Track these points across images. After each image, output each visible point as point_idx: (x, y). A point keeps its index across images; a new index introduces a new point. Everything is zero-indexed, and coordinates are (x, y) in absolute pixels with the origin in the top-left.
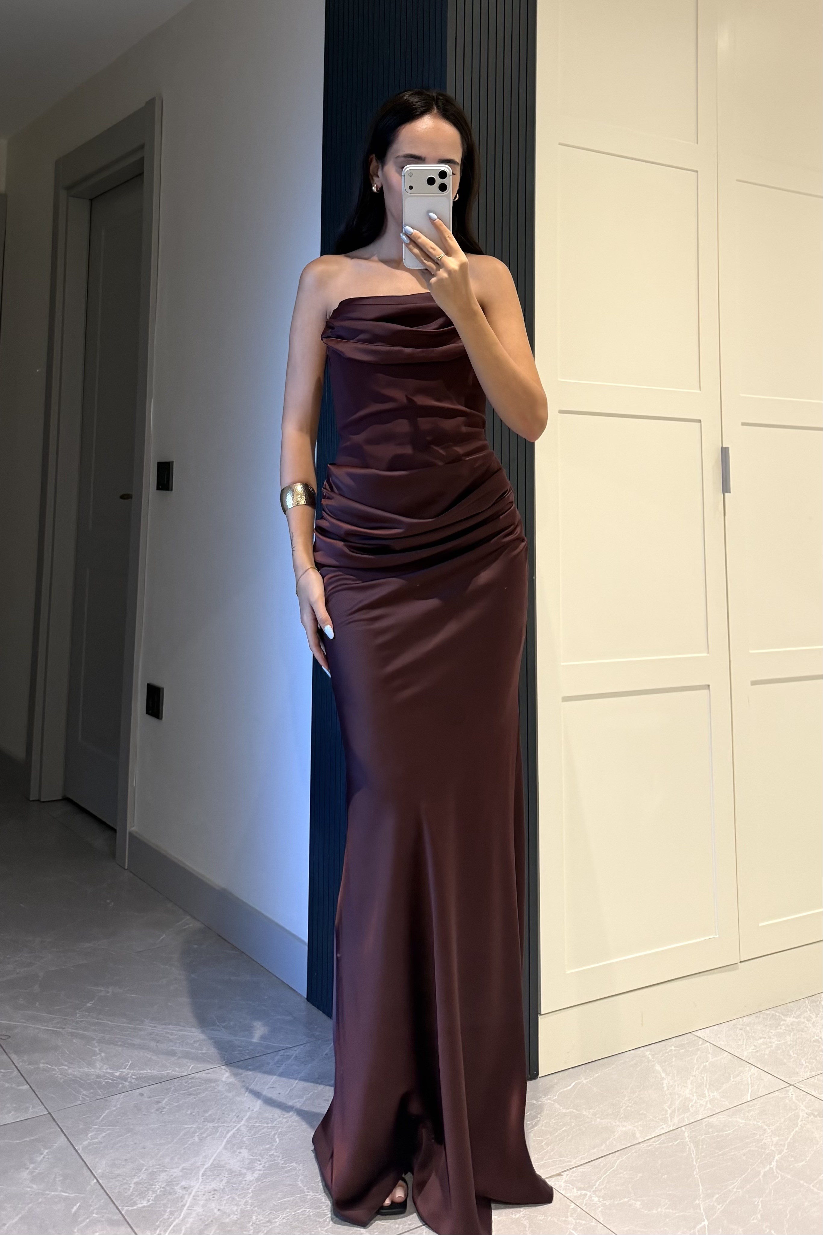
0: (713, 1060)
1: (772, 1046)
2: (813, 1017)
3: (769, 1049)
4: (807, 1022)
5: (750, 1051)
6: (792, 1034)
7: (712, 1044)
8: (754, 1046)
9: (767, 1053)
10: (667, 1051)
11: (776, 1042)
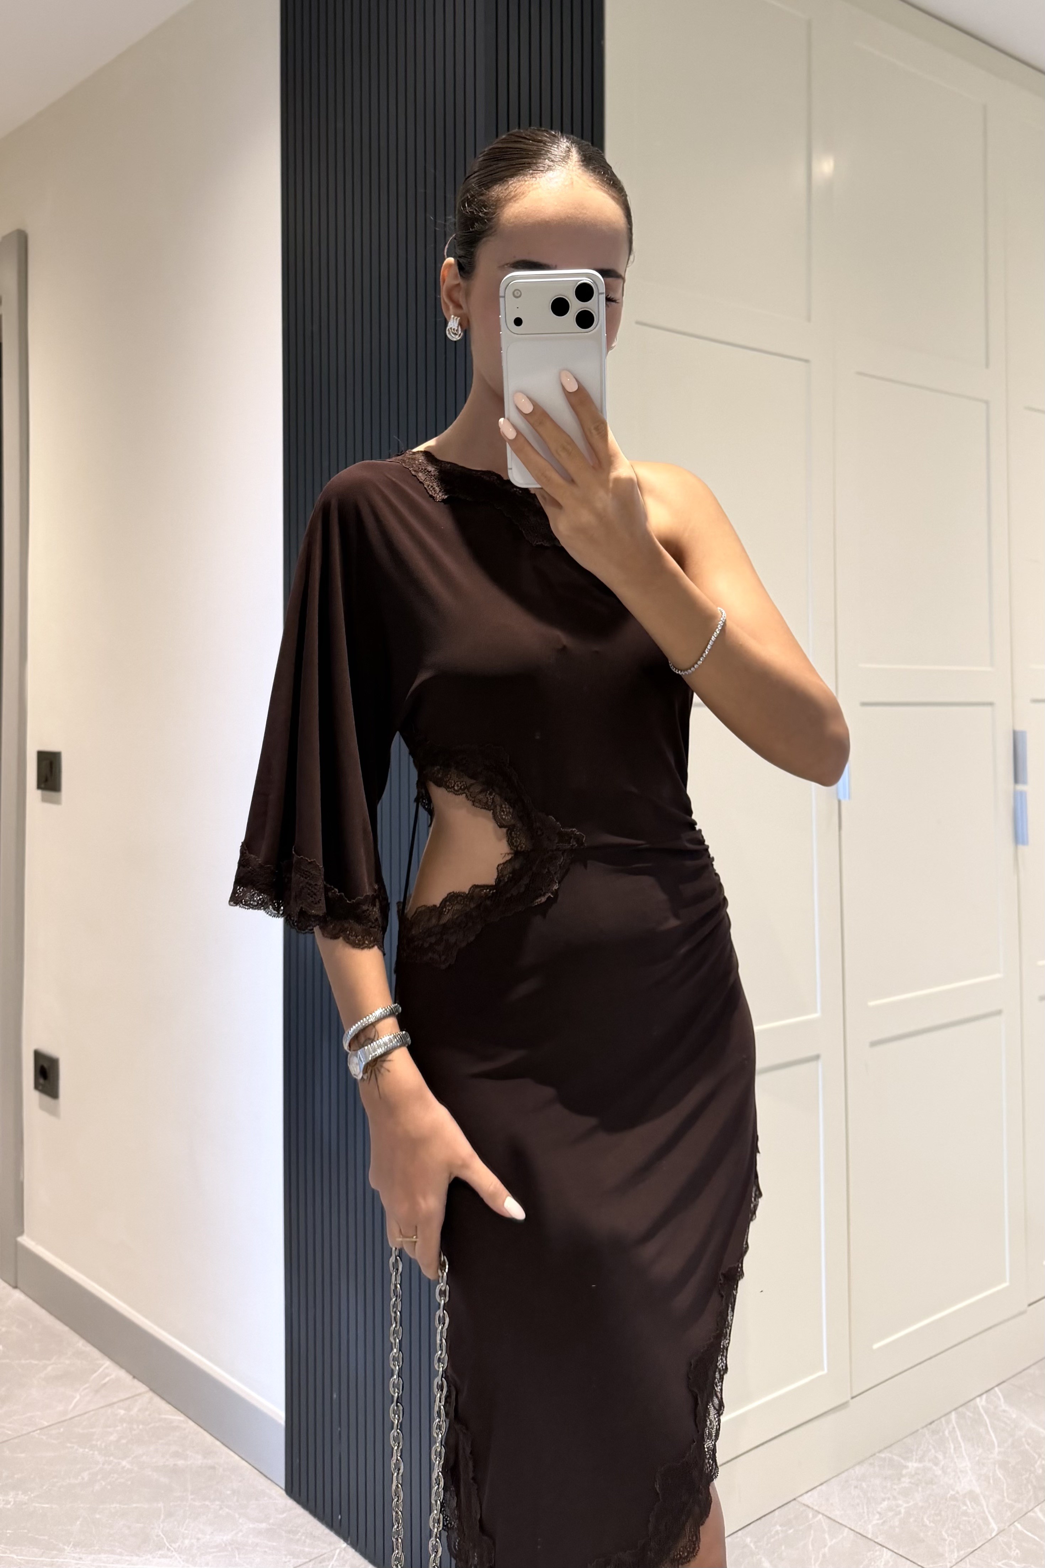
0: (833, 1542)
1: (900, 1513)
2: (940, 1457)
3: (899, 1517)
4: (934, 1468)
5: (875, 1522)
6: (920, 1489)
7: (826, 1516)
8: (879, 1513)
9: (897, 1523)
10: (773, 1533)
11: (905, 1505)
